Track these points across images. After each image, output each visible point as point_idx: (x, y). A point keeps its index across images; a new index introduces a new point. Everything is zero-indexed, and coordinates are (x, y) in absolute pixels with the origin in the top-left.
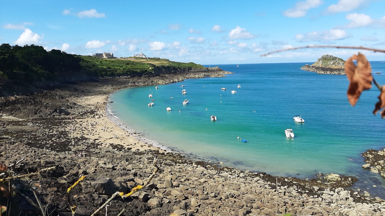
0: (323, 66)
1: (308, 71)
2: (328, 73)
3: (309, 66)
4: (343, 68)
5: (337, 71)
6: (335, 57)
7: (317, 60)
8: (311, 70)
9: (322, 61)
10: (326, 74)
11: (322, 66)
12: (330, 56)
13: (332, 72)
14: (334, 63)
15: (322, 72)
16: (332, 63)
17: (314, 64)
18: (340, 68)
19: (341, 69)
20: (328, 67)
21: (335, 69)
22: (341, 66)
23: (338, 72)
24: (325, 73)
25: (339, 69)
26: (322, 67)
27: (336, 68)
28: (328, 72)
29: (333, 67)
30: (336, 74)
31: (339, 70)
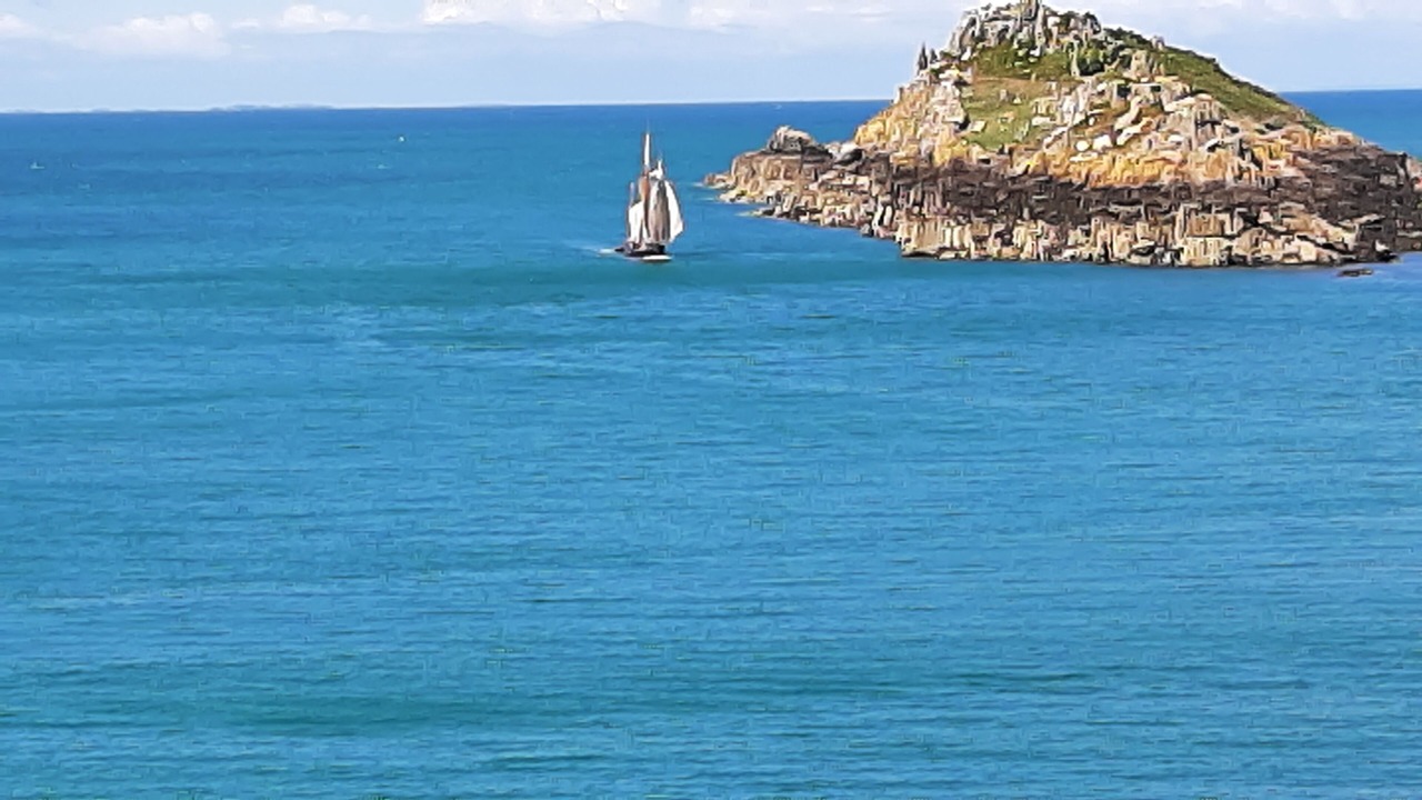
0: (977, 153)
1: (800, 212)
2: (1029, 237)
3: (816, 156)
4: (1200, 177)
5: (1130, 220)
6: (1118, 34)
7: (914, 75)
8: (832, 209)
9: (960, 83)
10: (999, 259)
11: (959, 149)
12: (1067, 18)
13: (1075, 235)
14: (1100, 118)
15: (953, 235)
16: (1074, 105)
17: (873, 127)
18: (1166, 179)
19: (1184, 191)
20: (1033, 162)
21: (1110, 193)
22: (1176, 156)
23: (1140, 227)
24: (993, 247)
25: (1151, 189)
26: (958, 166)
27: (1116, 172)
28: (1021, 234)
29: (1094, 162)
30: (1119, 251)
31: (1150, 201)
